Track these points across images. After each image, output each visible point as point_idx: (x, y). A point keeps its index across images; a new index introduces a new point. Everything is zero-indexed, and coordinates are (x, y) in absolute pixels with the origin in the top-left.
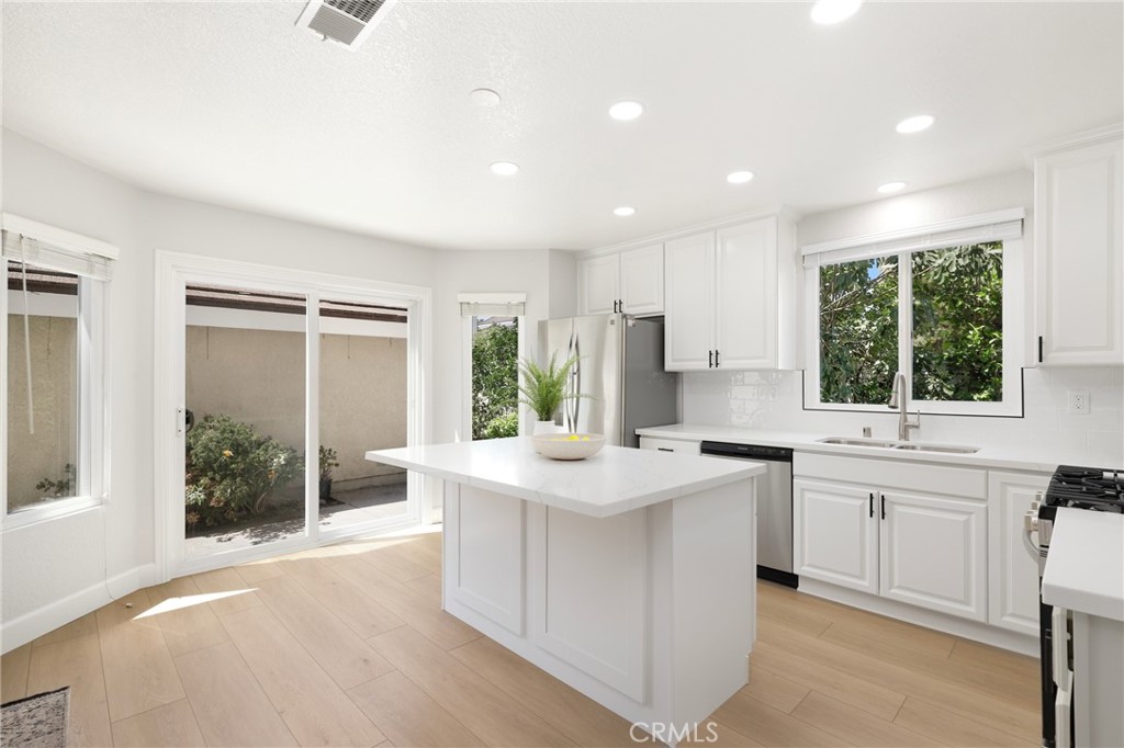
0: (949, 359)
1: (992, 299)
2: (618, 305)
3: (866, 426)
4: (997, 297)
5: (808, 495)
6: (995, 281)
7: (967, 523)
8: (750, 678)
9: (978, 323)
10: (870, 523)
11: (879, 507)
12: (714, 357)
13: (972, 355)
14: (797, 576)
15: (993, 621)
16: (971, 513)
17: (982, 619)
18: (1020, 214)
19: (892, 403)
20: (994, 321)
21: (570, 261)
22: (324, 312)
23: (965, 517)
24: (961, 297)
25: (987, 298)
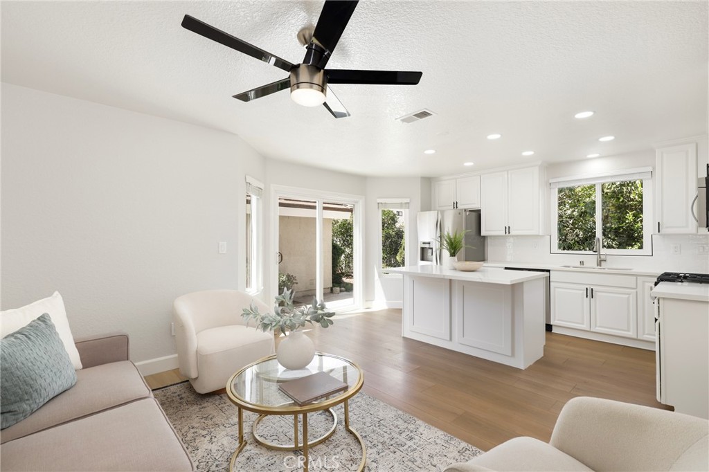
0: (616, 229)
1: (639, 197)
2: (455, 205)
3: (582, 260)
4: (641, 196)
5: (557, 290)
6: (640, 189)
7: (628, 298)
8: (544, 354)
9: (632, 210)
10: (586, 300)
11: (590, 293)
12: (507, 230)
13: (628, 226)
14: (551, 326)
15: (639, 338)
16: (630, 294)
17: (635, 337)
18: (650, 169)
19: (595, 250)
20: (638, 209)
21: (429, 182)
22: (325, 208)
23: (627, 296)
24: (622, 196)
25: (637, 197)
